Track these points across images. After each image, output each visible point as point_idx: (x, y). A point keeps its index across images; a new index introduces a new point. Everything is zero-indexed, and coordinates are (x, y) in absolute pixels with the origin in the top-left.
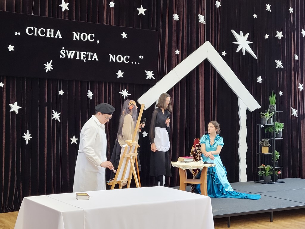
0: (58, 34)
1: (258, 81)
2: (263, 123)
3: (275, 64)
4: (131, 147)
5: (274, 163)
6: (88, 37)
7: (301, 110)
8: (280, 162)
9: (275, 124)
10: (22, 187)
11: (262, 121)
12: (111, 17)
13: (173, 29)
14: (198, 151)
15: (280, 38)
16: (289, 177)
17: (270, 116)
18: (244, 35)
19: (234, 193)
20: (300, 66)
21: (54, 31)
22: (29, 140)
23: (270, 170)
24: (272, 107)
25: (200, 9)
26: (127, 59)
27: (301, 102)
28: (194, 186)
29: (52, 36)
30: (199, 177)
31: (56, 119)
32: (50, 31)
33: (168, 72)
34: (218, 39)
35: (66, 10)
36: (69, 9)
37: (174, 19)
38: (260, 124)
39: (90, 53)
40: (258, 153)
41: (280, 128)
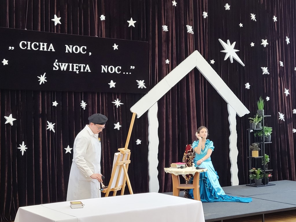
0: (51, 47)
1: (246, 88)
2: (252, 128)
3: (262, 71)
4: (124, 155)
5: (265, 166)
6: (80, 50)
7: (288, 115)
8: (270, 165)
9: (264, 129)
10: (19, 198)
11: (251, 126)
12: (103, 30)
13: (163, 39)
14: (190, 157)
15: (265, 46)
16: (279, 179)
17: (259, 121)
18: (231, 44)
19: (226, 196)
20: (285, 72)
21: (47, 45)
22: (24, 151)
23: (261, 173)
24: (260, 112)
25: (188, 20)
26: (119, 70)
27: (288, 106)
28: (187, 191)
29: (45, 50)
30: (191, 182)
31: (50, 130)
32: (43, 45)
33: (159, 81)
34: (207, 48)
35: (58, 24)
36: (61, 23)
37: (164, 30)
38: (249, 129)
39: (82, 65)
40: (248, 157)
41: (268, 132)
